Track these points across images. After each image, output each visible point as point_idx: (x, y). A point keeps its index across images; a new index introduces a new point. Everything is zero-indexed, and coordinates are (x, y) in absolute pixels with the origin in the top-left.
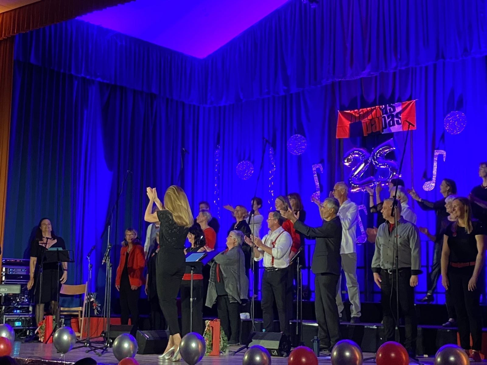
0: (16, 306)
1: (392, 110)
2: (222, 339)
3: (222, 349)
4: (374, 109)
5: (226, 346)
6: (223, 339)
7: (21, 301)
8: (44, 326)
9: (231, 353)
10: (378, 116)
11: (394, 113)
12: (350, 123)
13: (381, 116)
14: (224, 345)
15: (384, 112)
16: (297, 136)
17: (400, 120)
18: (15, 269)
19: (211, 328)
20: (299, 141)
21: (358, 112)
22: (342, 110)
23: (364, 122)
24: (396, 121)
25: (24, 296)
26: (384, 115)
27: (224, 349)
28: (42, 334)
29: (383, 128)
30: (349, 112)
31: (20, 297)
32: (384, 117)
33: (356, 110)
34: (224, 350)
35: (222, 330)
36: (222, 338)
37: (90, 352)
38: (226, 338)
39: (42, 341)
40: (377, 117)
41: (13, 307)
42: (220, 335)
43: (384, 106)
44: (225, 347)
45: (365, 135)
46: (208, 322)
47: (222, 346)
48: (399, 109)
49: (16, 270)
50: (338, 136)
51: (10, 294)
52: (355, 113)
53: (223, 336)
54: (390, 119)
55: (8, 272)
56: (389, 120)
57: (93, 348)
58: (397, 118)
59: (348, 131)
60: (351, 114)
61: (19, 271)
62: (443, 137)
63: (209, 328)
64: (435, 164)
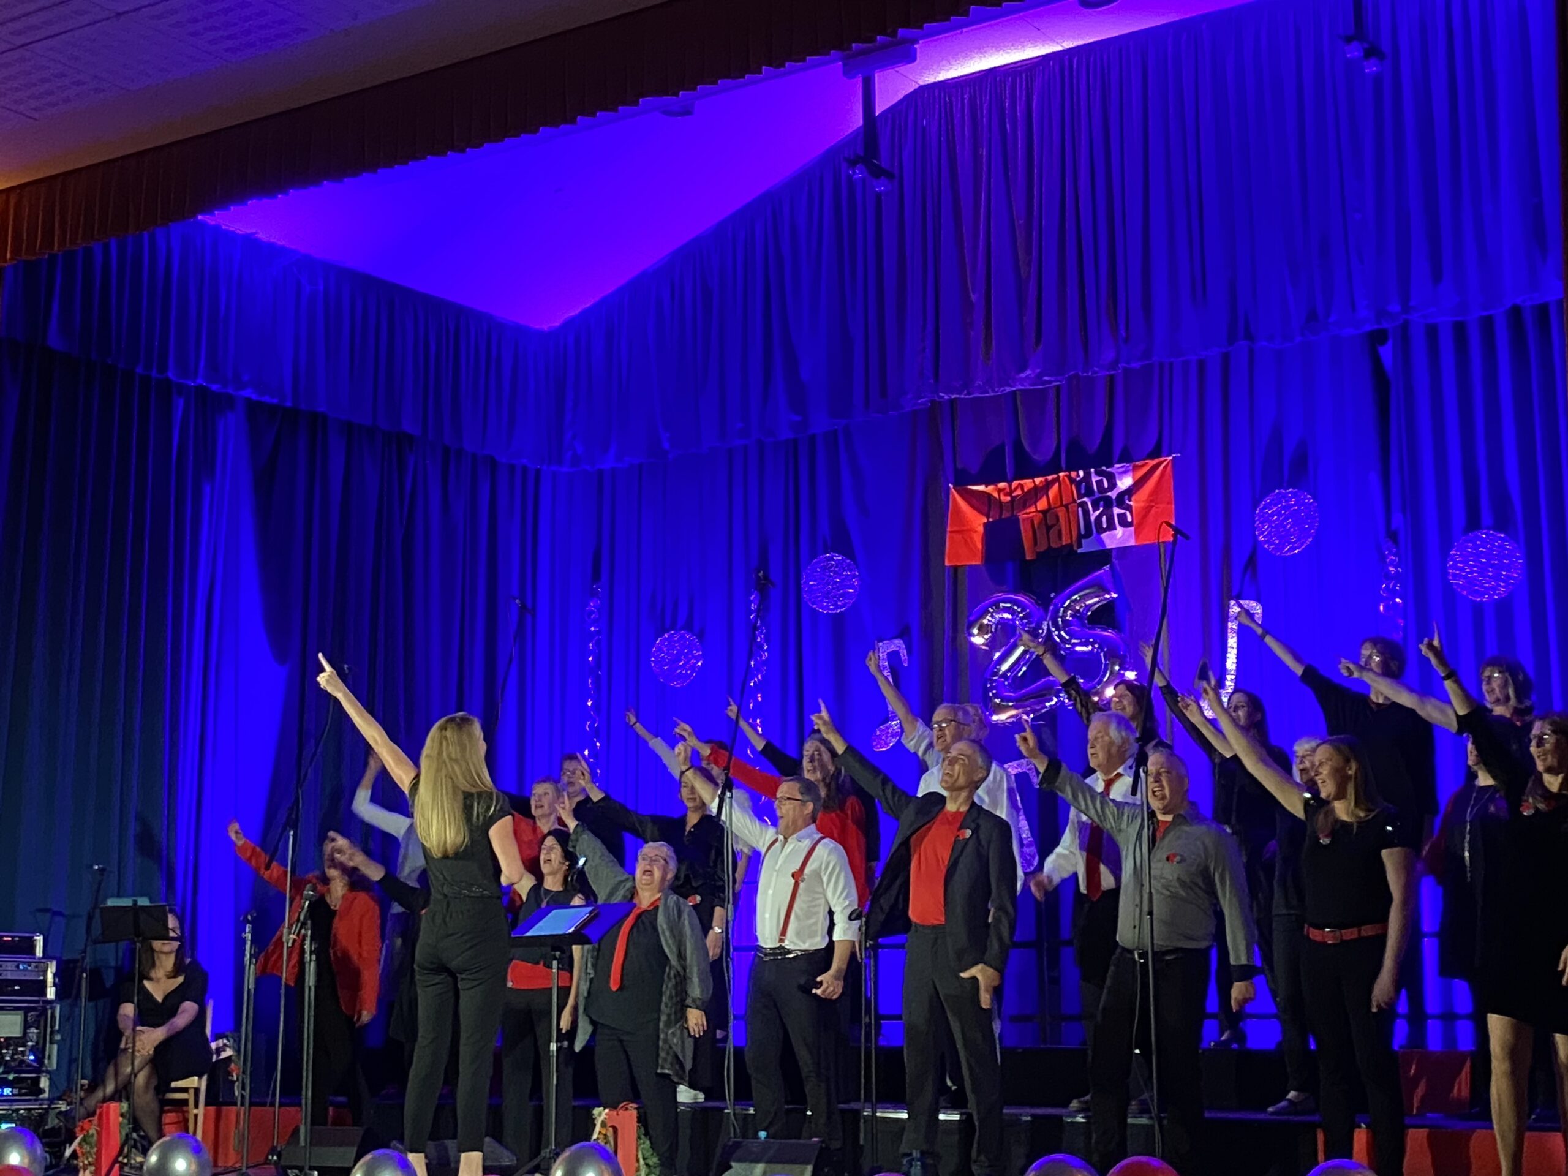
0: (3, 1076)
1: (1106, 485)
2: (642, 1162)
4: (1054, 481)
6: (647, 1161)
7: (15, 1060)
8: (95, 1132)
10: (1064, 503)
12: (985, 520)
13: (1074, 501)
15: (1083, 492)
16: (831, 559)
17: (1128, 514)
19: (611, 1129)
20: (835, 572)
21: (1008, 490)
23: (1024, 520)
24: (1118, 515)
25: (24, 1045)
26: (1085, 499)
28: (87, 1159)
29: (1080, 537)
30: (981, 488)
31: (12, 1048)
32: (1083, 505)
33: (1002, 485)
36: (644, 1159)
40: (1062, 505)
42: (637, 1151)
43: (1081, 473)
45: (1028, 558)
46: (601, 1114)
48: (1125, 482)
50: (950, 561)
52: (1000, 491)
54: (1101, 509)
56: (1098, 513)
58: (1119, 507)
59: (979, 546)
60: (989, 495)
61: (10, 968)
62: (1252, 563)
63: (604, 1132)
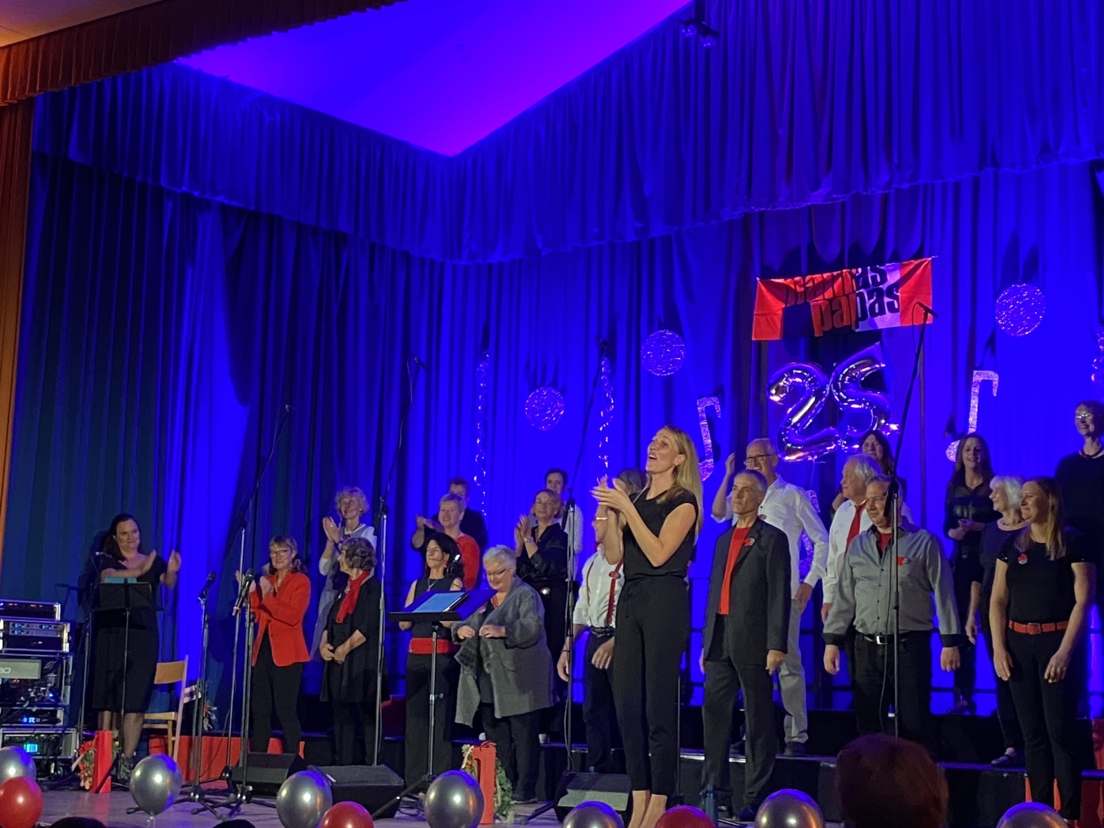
0: (28, 708)
1: (879, 280)
2: (499, 787)
3: (500, 810)
4: (838, 276)
5: (509, 802)
6: (503, 786)
7: (38, 697)
8: (93, 752)
9: (518, 819)
10: (846, 293)
11: (884, 287)
12: (784, 306)
13: (854, 292)
14: (503, 801)
15: (860, 285)
16: (664, 334)
17: (896, 302)
18: (26, 624)
19: (476, 761)
20: (667, 345)
21: (802, 282)
22: (766, 275)
23: (814, 306)
24: (888, 303)
25: (46, 687)
26: (861, 291)
27: (503, 810)
28: (87, 772)
29: (858, 320)
30: (781, 281)
31: (36, 687)
32: (861, 295)
33: (797, 279)
34: (505, 812)
35: (500, 768)
36: (500, 785)
37: (201, 813)
38: (508, 786)
39: (87, 788)
40: (844, 295)
41: (21, 710)
42: (495, 779)
43: (860, 270)
44: (505, 806)
45: (817, 335)
46: (468, 749)
47: (500, 804)
48: (893, 278)
49: (28, 626)
50: (756, 337)
51: (13, 679)
52: (796, 283)
53: (503, 781)
54: (875, 298)
55: (11, 630)
56: (872, 301)
57: (211, 804)
58: (888, 297)
59: (779, 325)
60: (787, 287)
61: (35, 628)
62: (992, 341)
63: (470, 763)
64: (974, 402)
